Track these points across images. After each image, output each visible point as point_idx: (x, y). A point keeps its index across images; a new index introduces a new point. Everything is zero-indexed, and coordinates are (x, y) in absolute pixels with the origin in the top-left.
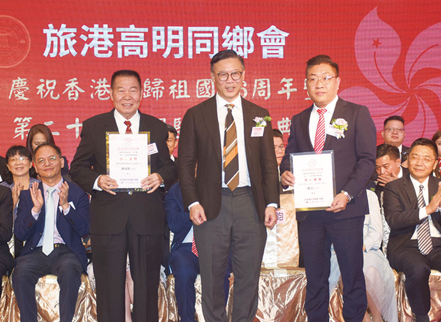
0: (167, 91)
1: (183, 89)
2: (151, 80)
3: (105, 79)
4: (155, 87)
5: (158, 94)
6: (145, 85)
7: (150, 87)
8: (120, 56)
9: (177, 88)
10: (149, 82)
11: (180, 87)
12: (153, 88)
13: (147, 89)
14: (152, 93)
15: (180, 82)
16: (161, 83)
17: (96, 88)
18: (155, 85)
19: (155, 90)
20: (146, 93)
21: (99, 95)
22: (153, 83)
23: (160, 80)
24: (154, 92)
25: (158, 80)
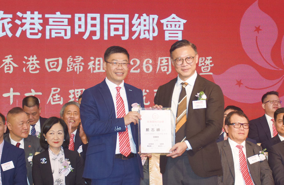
0: (86, 67)
1: (99, 65)
2: (74, 57)
3: (35, 56)
4: (76, 63)
5: (79, 68)
6: (68, 61)
7: (72, 63)
8: (48, 37)
9: (94, 64)
10: (72, 59)
11: (97, 63)
12: (75, 64)
13: (70, 64)
14: (74, 68)
15: (97, 59)
16: (82, 60)
17: (28, 63)
18: (76, 62)
19: (77, 65)
20: (69, 68)
21: (30, 69)
22: (75, 60)
23: (81, 57)
24: (76, 67)
25: (79, 58)
